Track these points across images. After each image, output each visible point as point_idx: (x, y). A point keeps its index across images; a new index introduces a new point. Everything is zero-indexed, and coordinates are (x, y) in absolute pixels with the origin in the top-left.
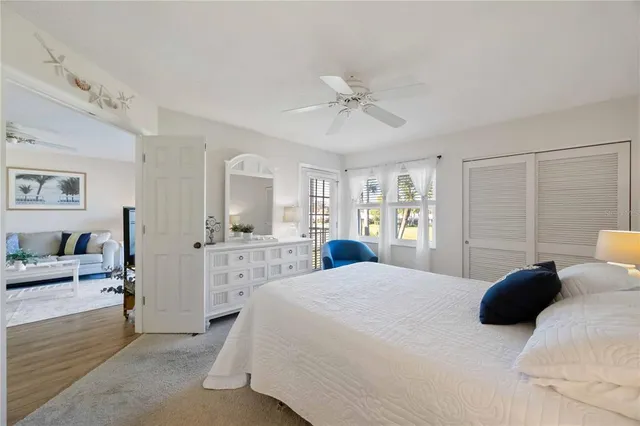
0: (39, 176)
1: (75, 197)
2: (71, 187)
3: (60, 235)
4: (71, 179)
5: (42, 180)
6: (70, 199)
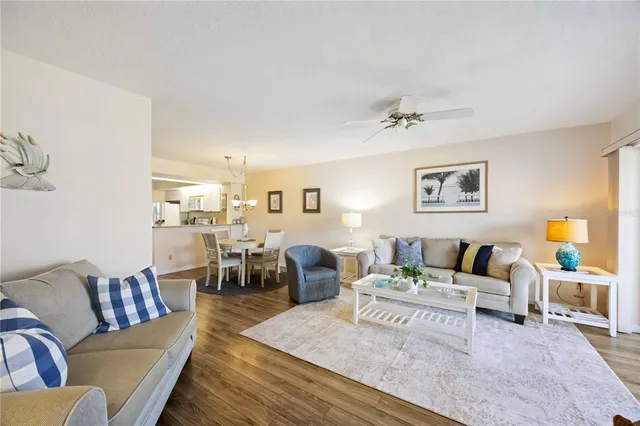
0: (440, 173)
1: (475, 195)
2: (470, 183)
3: (458, 244)
4: (471, 171)
5: (442, 178)
6: (469, 198)
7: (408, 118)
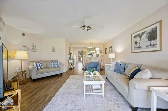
1: (155, 42)
2: (152, 35)
5: (140, 36)
6: (152, 44)
7: (87, 27)
